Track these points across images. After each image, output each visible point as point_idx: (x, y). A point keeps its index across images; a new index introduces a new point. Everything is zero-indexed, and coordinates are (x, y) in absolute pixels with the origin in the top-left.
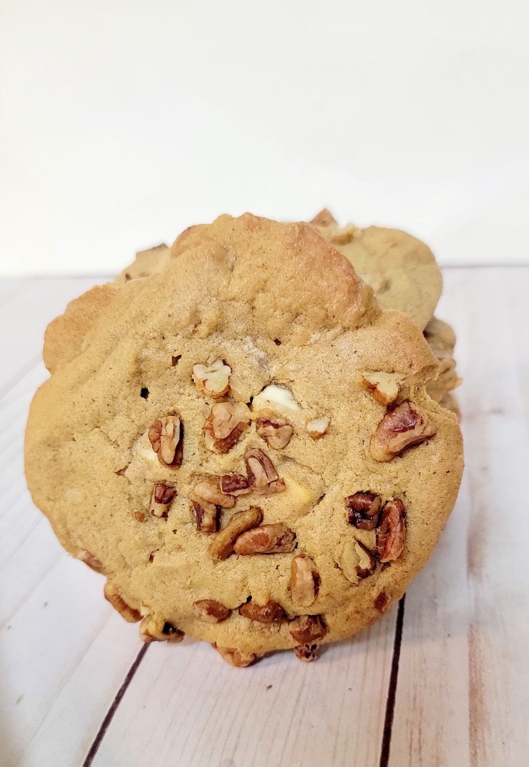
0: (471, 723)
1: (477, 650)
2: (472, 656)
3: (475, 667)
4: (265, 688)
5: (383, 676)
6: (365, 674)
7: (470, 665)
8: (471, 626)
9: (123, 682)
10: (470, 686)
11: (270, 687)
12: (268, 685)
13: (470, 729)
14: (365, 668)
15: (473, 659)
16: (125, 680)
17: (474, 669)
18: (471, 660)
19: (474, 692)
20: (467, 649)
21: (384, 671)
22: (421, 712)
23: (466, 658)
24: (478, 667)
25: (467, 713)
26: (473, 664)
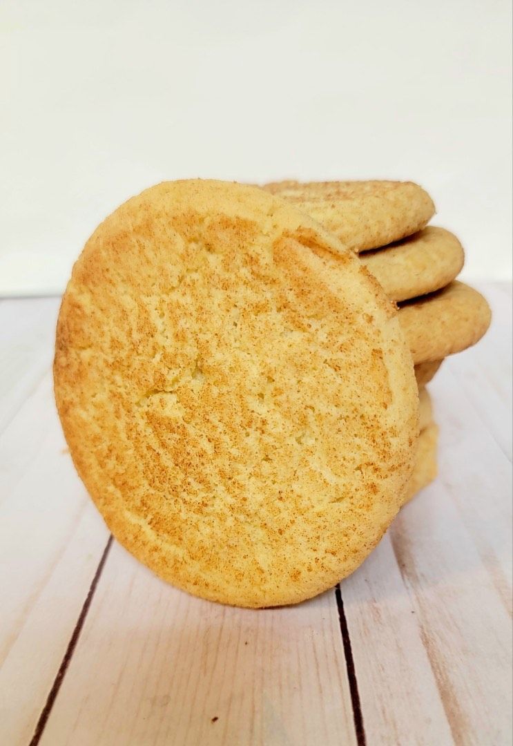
0: (453, 729)
1: (435, 650)
2: (431, 656)
3: (438, 668)
4: (210, 721)
5: (342, 691)
6: (321, 692)
7: (433, 667)
8: (422, 627)
9: (33, 733)
10: (440, 689)
11: (215, 719)
12: (213, 717)
13: (454, 736)
14: (320, 685)
15: (434, 660)
16: (36, 730)
17: (438, 671)
18: (431, 662)
19: (445, 694)
20: (425, 651)
21: (341, 686)
22: (395, 726)
23: (426, 660)
24: (441, 668)
25: (444, 719)
26: (435, 665)
